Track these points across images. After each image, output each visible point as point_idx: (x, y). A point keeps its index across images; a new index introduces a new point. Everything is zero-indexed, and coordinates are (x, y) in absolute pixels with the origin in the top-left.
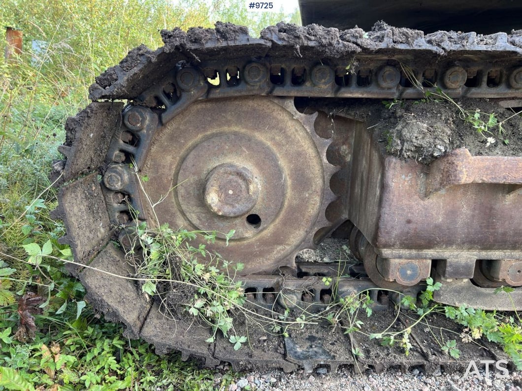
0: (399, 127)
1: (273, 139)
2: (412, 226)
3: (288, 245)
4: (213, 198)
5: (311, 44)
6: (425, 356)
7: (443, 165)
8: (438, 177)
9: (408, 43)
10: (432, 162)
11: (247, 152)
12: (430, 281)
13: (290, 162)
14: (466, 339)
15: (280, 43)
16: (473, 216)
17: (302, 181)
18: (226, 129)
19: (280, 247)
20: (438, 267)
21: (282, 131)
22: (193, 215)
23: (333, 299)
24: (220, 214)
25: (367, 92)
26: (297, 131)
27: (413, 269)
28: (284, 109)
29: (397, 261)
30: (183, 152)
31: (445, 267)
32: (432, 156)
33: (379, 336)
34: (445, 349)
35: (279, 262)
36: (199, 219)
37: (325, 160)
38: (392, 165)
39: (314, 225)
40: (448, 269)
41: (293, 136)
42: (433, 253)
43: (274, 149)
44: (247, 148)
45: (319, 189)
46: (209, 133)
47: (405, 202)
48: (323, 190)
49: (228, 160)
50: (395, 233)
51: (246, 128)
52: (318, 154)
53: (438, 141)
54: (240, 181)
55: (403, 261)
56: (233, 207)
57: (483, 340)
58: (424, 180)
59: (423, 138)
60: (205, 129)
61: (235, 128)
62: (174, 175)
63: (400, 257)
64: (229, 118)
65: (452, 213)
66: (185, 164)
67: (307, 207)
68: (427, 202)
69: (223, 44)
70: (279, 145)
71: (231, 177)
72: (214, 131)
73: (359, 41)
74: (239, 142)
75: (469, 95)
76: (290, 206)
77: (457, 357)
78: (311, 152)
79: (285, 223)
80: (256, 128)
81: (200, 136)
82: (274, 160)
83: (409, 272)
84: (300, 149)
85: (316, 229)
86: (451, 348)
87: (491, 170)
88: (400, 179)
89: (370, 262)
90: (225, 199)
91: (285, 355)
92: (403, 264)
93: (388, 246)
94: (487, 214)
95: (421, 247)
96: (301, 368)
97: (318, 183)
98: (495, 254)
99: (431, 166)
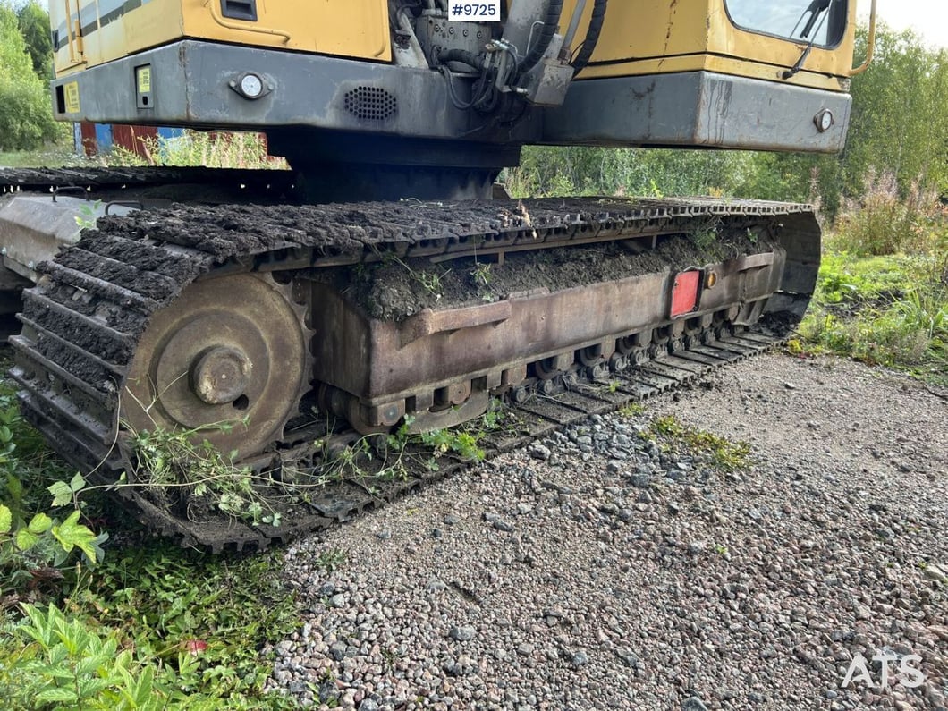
0: (376, 294)
1: (252, 312)
2: (394, 374)
3: (274, 418)
4: (206, 387)
5: (330, 243)
6: (418, 477)
7: (415, 322)
8: (411, 332)
9: (392, 237)
10: (405, 320)
11: (231, 331)
12: (406, 417)
13: (270, 333)
14: (437, 455)
15: (308, 245)
16: (431, 356)
17: (282, 350)
18: (204, 308)
19: (267, 423)
20: (411, 404)
21: (261, 302)
22: (177, 411)
23: (324, 460)
24: (216, 402)
25: (339, 261)
26: (274, 300)
27: (394, 410)
28: (262, 281)
29: (383, 406)
30: (157, 342)
31: (415, 401)
32: (406, 315)
33: (382, 473)
34: (429, 467)
35: (267, 439)
36: (183, 413)
37: (304, 326)
38: (377, 326)
39: (298, 391)
40: (417, 403)
41: (271, 307)
42: (406, 393)
43: (255, 322)
44: (230, 326)
45: (298, 356)
46: (185, 316)
47: (387, 355)
48: (304, 357)
49: (212, 343)
50: (383, 382)
51: (225, 305)
52: (297, 320)
53: (408, 303)
54: (233, 363)
55: (387, 405)
56: (227, 391)
57: (450, 451)
58: (398, 335)
59: (397, 302)
60: (182, 313)
61: (215, 307)
62: (150, 370)
63: (385, 402)
64: (207, 297)
65: (418, 357)
66: (164, 355)
67: (289, 376)
68: (402, 351)
69: (265, 249)
70: (258, 317)
71: (223, 360)
72: (192, 313)
73: (362, 238)
74: (222, 322)
75: (410, 255)
76: (273, 378)
77: (438, 469)
78: (289, 320)
79: (269, 397)
80: (236, 303)
81: (176, 321)
82: (258, 334)
83: (391, 414)
84: (278, 319)
85: (301, 395)
86: (431, 465)
87: (444, 321)
88: (383, 337)
89: (355, 414)
90: (219, 385)
91: (321, 514)
92: (387, 407)
93: (377, 395)
94: (439, 352)
95: (400, 390)
96: (336, 520)
97: (297, 349)
98: (445, 383)
99: (404, 323)
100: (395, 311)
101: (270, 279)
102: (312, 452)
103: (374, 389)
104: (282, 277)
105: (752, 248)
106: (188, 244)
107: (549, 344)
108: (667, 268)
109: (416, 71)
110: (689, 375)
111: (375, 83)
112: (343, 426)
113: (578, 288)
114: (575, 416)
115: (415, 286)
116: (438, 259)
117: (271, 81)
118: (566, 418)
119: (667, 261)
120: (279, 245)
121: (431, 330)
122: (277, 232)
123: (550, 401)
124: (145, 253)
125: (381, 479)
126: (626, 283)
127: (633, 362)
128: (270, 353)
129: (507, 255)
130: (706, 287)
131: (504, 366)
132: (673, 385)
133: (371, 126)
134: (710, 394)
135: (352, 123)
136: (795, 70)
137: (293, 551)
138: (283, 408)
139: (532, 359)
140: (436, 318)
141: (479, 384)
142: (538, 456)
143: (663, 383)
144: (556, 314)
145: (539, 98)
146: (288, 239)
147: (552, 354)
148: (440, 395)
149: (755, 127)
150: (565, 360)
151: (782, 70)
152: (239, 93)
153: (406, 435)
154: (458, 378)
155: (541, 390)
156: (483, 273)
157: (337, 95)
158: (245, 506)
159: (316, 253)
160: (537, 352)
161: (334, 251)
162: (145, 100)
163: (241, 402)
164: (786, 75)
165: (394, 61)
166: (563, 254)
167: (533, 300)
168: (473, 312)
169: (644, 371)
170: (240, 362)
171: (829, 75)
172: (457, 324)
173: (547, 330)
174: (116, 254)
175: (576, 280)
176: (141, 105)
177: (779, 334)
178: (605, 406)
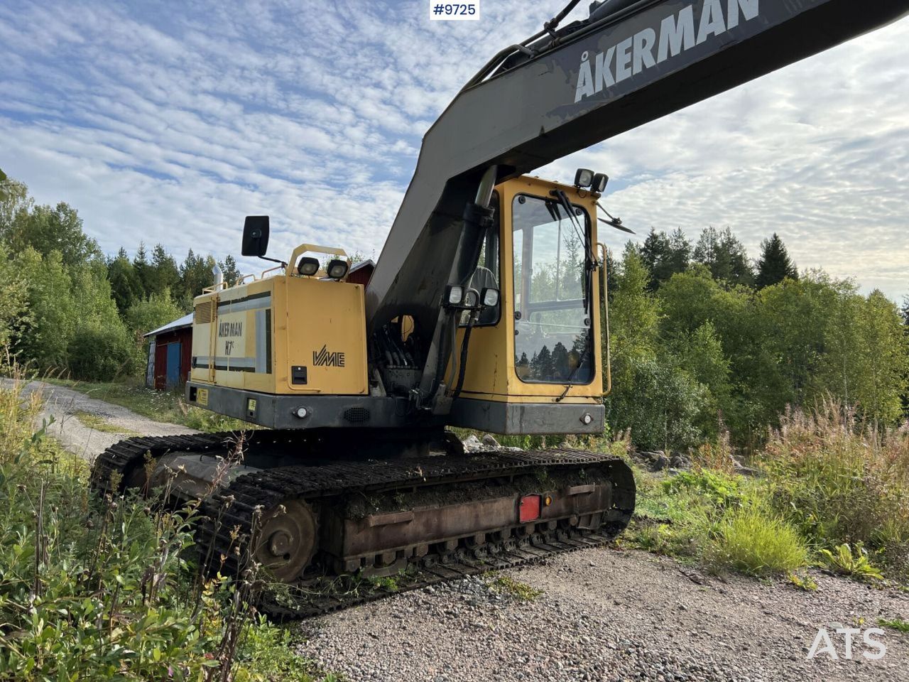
0: (348, 508)
1: (296, 517)
2: (355, 545)
3: (300, 565)
4: (274, 548)
6: (364, 597)
7: (365, 521)
8: (363, 525)
10: (360, 520)
11: (286, 524)
12: (361, 568)
13: (302, 525)
14: (375, 588)
16: (373, 538)
17: (306, 534)
19: (297, 568)
20: (363, 561)
21: (299, 512)
23: (321, 587)
24: (277, 555)
25: (332, 494)
27: (355, 564)
32: (361, 518)
33: (347, 593)
35: (296, 575)
37: (316, 523)
38: (348, 523)
39: (311, 553)
40: (367, 561)
41: (303, 514)
42: (360, 555)
43: (296, 521)
44: (286, 522)
45: (312, 536)
47: (352, 536)
48: (315, 537)
49: (278, 529)
50: (349, 549)
52: (313, 520)
53: (362, 512)
54: (286, 538)
56: (282, 550)
57: (381, 587)
58: (357, 527)
59: (357, 512)
63: (350, 560)
65: (367, 538)
67: (308, 546)
68: (359, 535)
70: (297, 519)
71: (282, 537)
74: (283, 520)
76: (301, 546)
77: (374, 594)
78: (310, 520)
79: (299, 555)
82: (296, 526)
83: (353, 566)
84: (306, 519)
86: (371, 593)
87: (379, 520)
88: (350, 528)
89: (336, 565)
90: (279, 547)
91: (318, 607)
92: (351, 562)
93: (347, 555)
94: (378, 536)
95: (357, 554)
96: (324, 611)
97: (312, 533)
98: (381, 552)
99: (360, 522)
100: (356, 516)
101: (304, 502)
102: (316, 583)
103: (345, 553)
104: (308, 501)
105: (581, 482)
106: (275, 489)
107: (440, 534)
108: (516, 495)
109: (379, 398)
110: (534, 556)
111: (359, 406)
112: (332, 573)
113: (456, 505)
114: (455, 574)
115: (368, 505)
116: (381, 491)
117: (311, 409)
118: (449, 575)
119: (517, 490)
120: (308, 489)
121: (372, 525)
122: (308, 484)
123: (444, 567)
124: (259, 493)
125: (346, 597)
126: (488, 503)
127: (504, 549)
128: (301, 535)
129: (418, 488)
130: (545, 505)
131: (415, 545)
132: (522, 562)
133: (356, 425)
134: (543, 568)
135: (348, 424)
136: (562, 397)
137: (304, 622)
138: (304, 561)
139: (431, 542)
140: (374, 520)
141: (400, 555)
142: (427, 592)
143: (514, 561)
144: (443, 518)
145: (437, 411)
146: (312, 487)
147: (443, 540)
148: (379, 558)
149: (542, 426)
150: (452, 544)
151: (555, 398)
152: (297, 416)
153: (361, 579)
154: (388, 550)
155: (440, 561)
156: (400, 498)
157: (341, 413)
158: (286, 601)
159: (322, 491)
160: (433, 538)
161: (330, 490)
162: (251, 414)
163: (287, 556)
164: (557, 400)
165: (370, 394)
166: (456, 486)
167: (429, 511)
168: (394, 517)
169: (511, 554)
170: (288, 538)
171: (587, 397)
172: (385, 522)
173: (439, 526)
174: (247, 493)
175: (455, 501)
176: (249, 415)
177: (611, 535)
178: (474, 570)
